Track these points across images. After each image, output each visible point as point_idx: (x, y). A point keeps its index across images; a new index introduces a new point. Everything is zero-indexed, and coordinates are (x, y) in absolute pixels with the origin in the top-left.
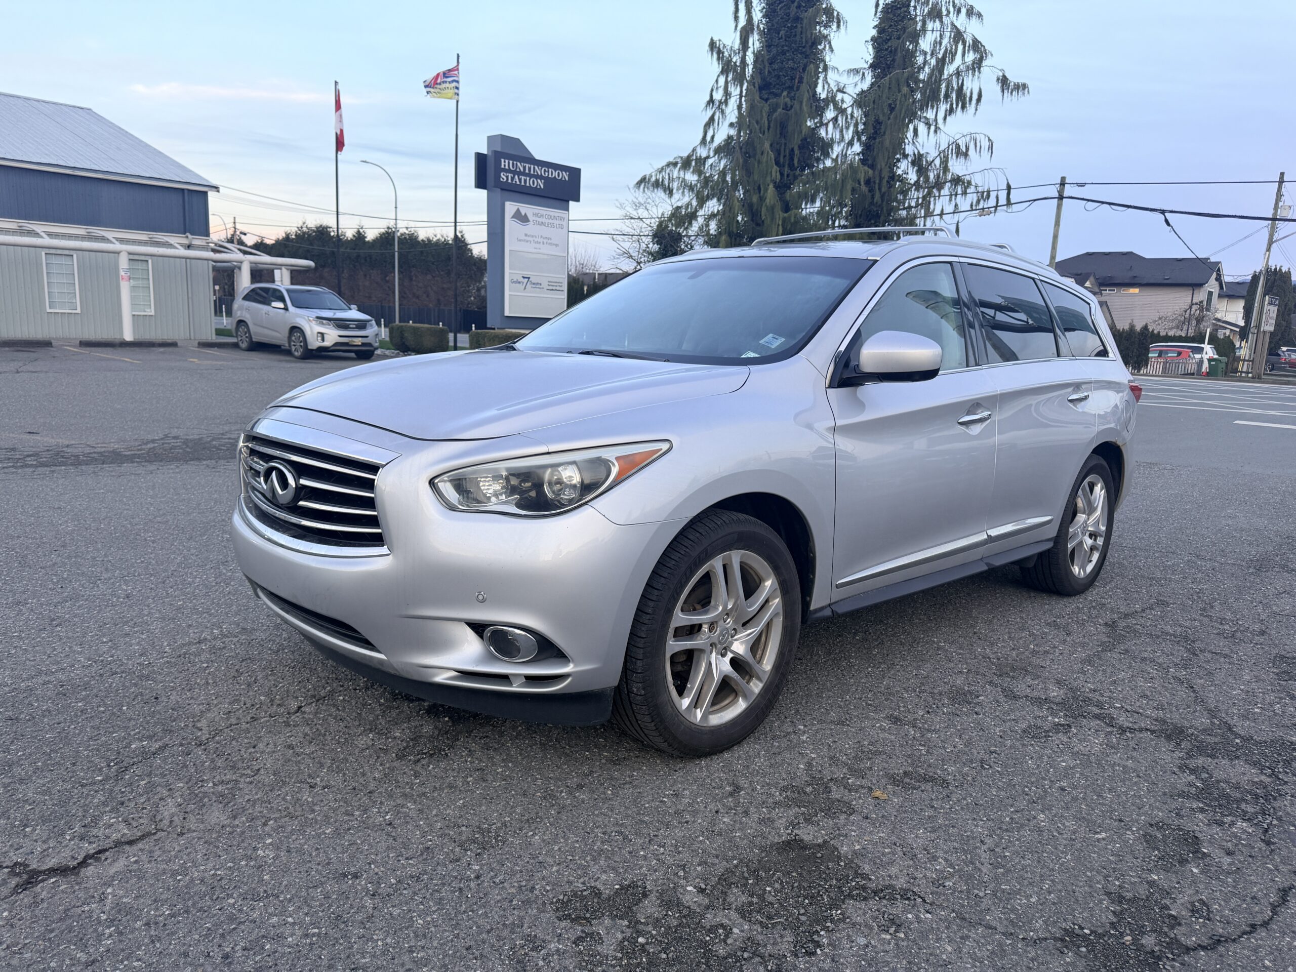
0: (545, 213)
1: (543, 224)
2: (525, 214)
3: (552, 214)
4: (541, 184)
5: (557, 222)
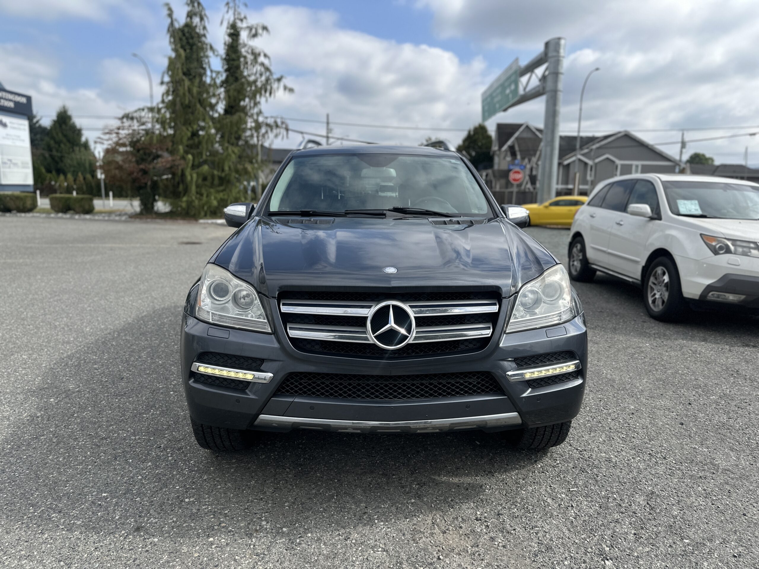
2: (5, 122)
4: (11, 105)
5: (22, 127)
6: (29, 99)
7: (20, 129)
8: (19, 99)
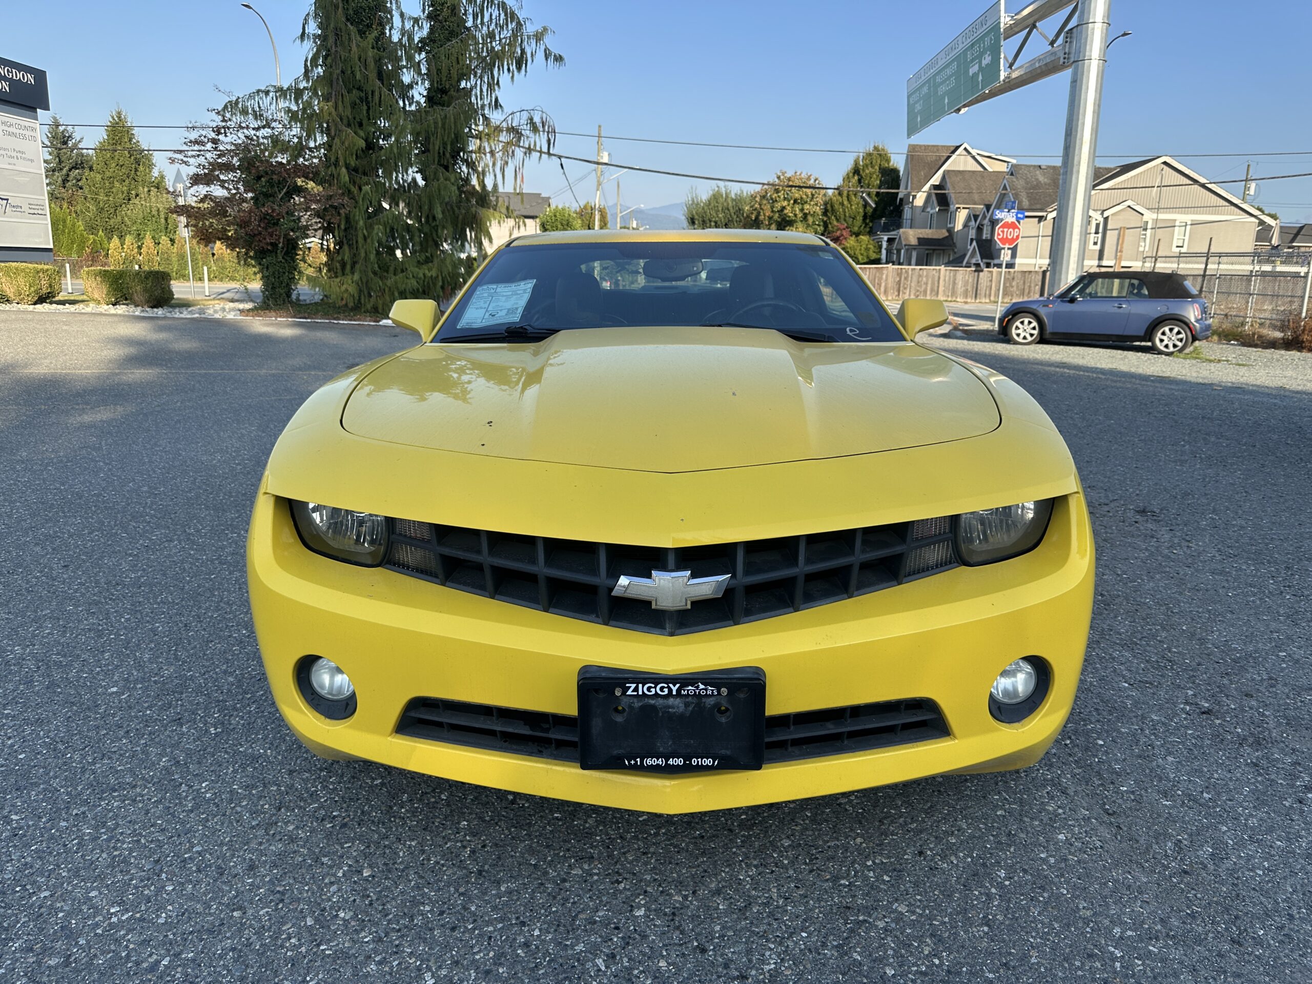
0: (14, 121)
1: (15, 135)
3: (23, 123)
4: (6, 86)
5: (28, 133)
6: (40, 76)
7: (25, 137)
8: (20, 76)
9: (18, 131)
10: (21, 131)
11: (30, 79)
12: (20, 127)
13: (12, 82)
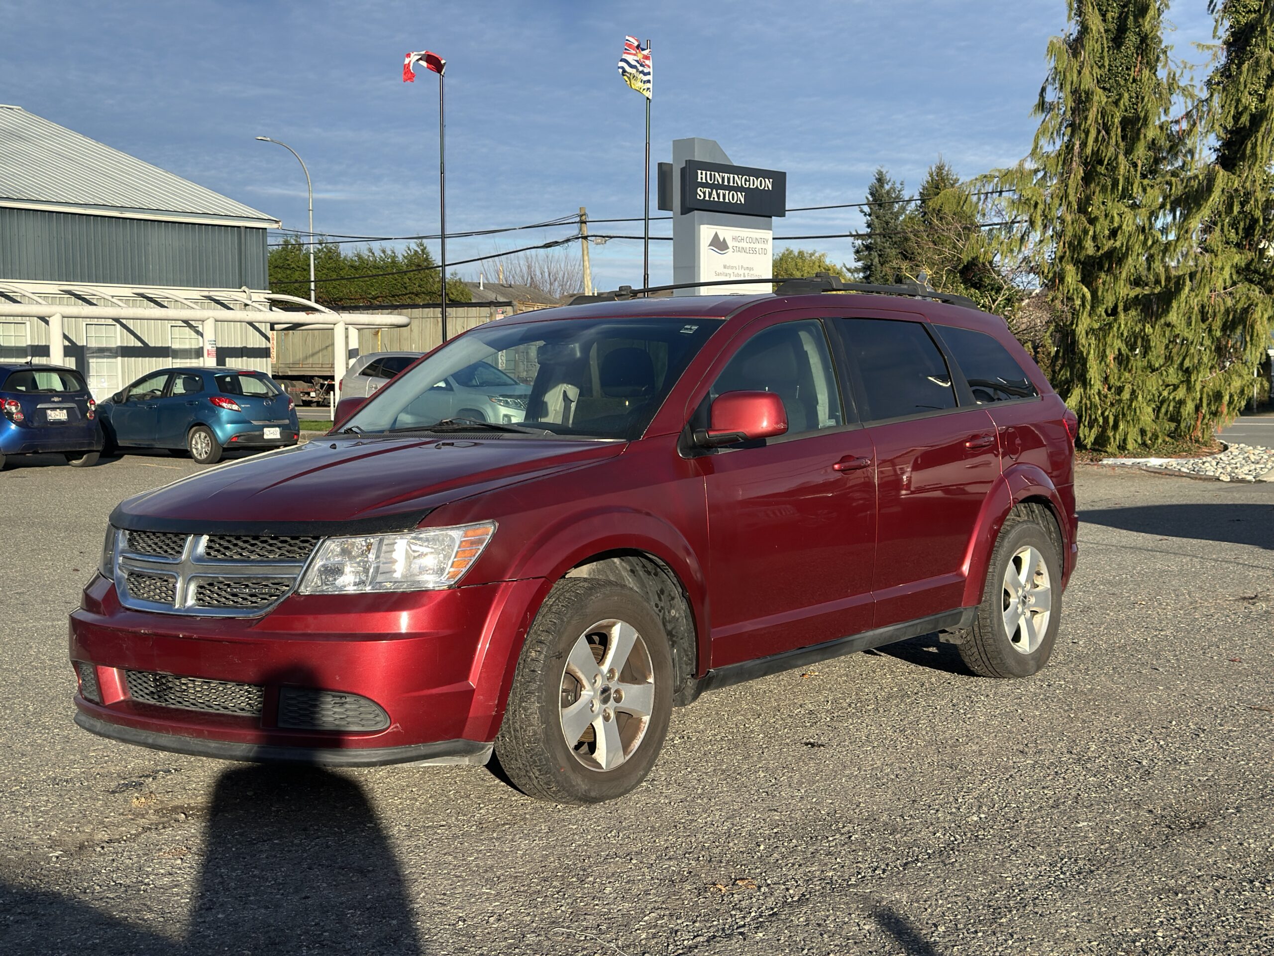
0: (745, 235)
1: (743, 250)
2: (724, 239)
3: (754, 236)
4: (741, 198)
5: (758, 246)
6: (779, 178)
7: (754, 251)
8: (757, 183)
9: (748, 245)
10: (752, 245)
11: (768, 184)
12: (751, 240)
13: (748, 192)
